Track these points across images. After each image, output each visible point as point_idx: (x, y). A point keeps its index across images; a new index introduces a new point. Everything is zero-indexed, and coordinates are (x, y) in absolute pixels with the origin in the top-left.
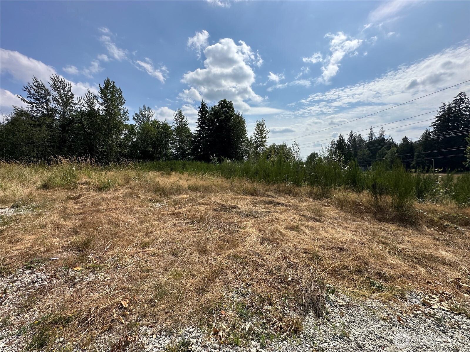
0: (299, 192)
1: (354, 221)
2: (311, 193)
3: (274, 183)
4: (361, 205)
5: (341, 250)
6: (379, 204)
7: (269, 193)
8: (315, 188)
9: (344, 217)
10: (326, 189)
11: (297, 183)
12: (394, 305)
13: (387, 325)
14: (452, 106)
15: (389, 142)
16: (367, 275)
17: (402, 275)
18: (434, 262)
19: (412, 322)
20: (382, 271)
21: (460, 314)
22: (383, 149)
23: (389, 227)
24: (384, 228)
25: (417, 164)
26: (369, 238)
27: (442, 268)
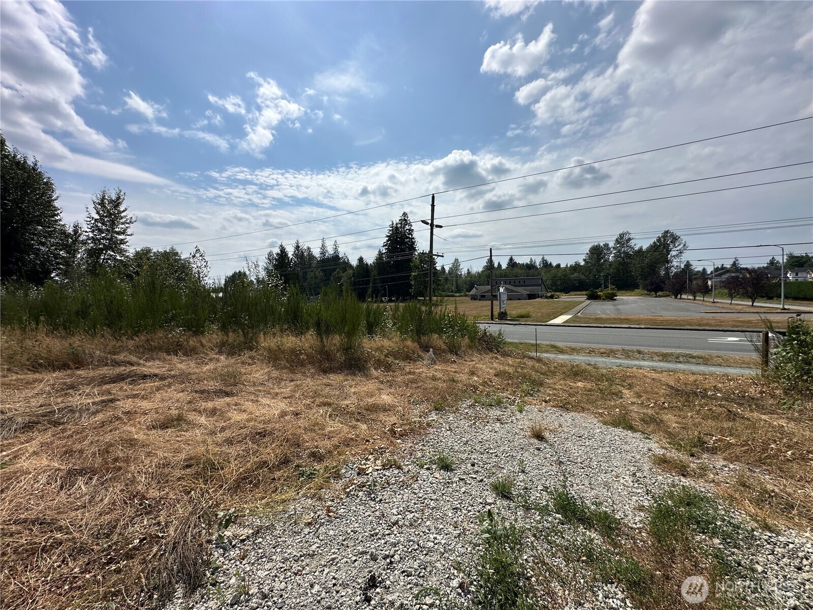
0: (198, 345)
1: (292, 381)
2: (223, 344)
3: (136, 334)
4: (302, 353)
5: (261, 436)
6: (326, 349)
7: (121, 357)
8: (231, 334)
9: (276, 378)
10: (251, 335)
11: (196, 328)
12: (326, 493)
13: (311, 531)
14: (399, 226)
15: (344, 261)
16: (297, 462)
17: (340, 443)
18: (376, 411)
19: (343, 507)
20: (317, 447)
21: (391, 467)
22: (339, 272)
23: (335, 379)
24: (330, 381)
25: (373, 292)
26: (308, 402)
27: (382, 416)
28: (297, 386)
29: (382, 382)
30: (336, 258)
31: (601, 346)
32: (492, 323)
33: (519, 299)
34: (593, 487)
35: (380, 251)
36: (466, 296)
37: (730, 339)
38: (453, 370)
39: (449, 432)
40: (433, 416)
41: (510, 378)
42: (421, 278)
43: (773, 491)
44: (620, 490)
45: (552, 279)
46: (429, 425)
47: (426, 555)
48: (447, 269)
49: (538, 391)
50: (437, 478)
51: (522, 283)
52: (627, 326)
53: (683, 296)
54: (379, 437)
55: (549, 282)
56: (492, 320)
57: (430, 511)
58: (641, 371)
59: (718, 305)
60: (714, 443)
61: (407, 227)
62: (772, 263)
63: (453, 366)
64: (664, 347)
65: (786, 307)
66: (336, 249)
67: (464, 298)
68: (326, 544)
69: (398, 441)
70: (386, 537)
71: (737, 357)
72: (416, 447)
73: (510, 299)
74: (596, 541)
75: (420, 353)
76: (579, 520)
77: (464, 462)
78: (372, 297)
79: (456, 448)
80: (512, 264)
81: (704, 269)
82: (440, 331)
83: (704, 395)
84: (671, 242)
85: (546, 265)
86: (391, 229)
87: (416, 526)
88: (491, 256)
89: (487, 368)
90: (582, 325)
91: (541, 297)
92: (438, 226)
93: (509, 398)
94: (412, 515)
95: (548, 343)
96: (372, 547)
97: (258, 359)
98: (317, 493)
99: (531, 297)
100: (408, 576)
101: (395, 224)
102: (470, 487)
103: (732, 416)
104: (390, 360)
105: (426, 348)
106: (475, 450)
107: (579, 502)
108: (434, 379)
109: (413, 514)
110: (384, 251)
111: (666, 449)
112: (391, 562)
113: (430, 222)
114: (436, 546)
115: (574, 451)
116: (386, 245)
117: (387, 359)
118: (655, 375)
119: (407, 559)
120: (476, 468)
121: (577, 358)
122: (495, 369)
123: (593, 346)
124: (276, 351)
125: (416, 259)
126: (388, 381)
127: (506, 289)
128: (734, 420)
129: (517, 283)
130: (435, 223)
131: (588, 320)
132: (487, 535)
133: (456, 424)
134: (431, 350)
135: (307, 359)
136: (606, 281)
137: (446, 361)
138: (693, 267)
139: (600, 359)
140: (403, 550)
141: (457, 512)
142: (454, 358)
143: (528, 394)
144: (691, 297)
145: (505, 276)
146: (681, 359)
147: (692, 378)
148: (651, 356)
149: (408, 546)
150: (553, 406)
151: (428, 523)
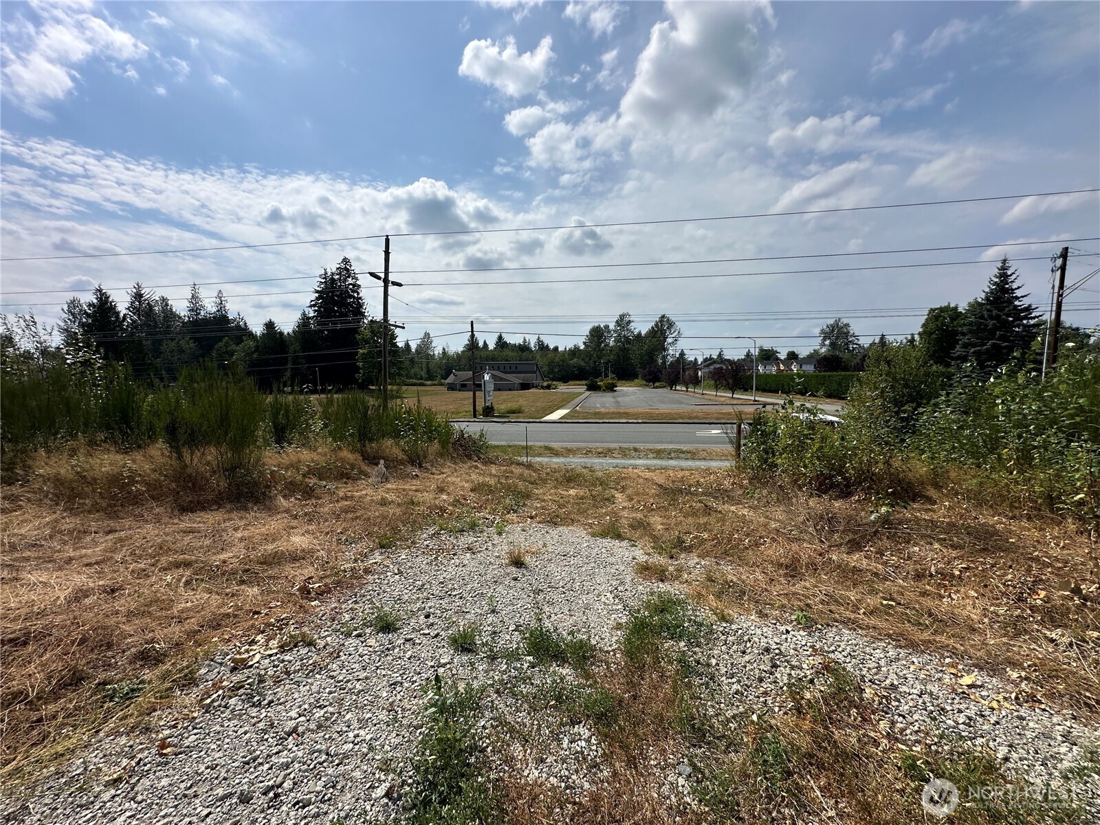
1: (110, 532)
4: (136, 482)
6: (189, 471)
12: (161, 719)
13: (119, 792)
14: (337, 277)
15: (238, 326)
16: (102, 676)
17: (202, 626)
18: (279, 564)
19: (195, 731)
20: (152, 641)
21: (296, 646)
22: (227, 342)
23: (207, 520)
24: (195, 525)
25: (293, 378)
26: (142, 566)
27: (289, 570)
28: (121, 540)
29: (295, 517)
30: (221, 320)
31: (598, 445)
32: (475, 421)
33: (510, 390)
34: (572, 613)
35: (304, 314)
36: (442, 385)
37: (714, 432)
38: (414, 488)
39: (397, 576)
40: (377, 557)
41: (491, 492)
42: (373, 358)
43: (732, 581)
44: (600, 611)
45: (549, 365)
46: (367, 571)
47: (338, 765)
48: (413, 346)
49: (524, 505)
50: (370, 646)
51: (513, 369)
52: (625, 421)
53: (678, 388)
54: (279, 603)
55: (545, 369)
56: (475, 416)
57: (354, 697)
58: (636, 471)
59: (706, 397)
60: (691, 541)
61: (350, 281)
62: (748, 355)
63: (414, 482)
64: (658, 442)
65: (757, 399)
66: (221, 305)
67: (439, 388)
68: (150, 805)
69: (313, 603)
70: (273, 758)
71: (719, 450)
72: (343, 607)
73: (497, 389)
74: (568, 678)
75: (365, 467)
76: (552, 657)
77: (413, 615)
78: (292, 386)
79: (406, 597)
80: (501, 343)
81: (696, 359)
82: (396, 435)
83: (689, 493)
84: (668, 328)
85: (542, 347)
86: (323, 281)
87: (327, 727)
88: (472, 331)
89: (461, 481)
90: (580, 421)
91: (536, 387)
92: (394, 284)
93: (487, 519)
94: (322, 712)
95: (541, 444)
96: (242, 783)
97: (29, 500)
98: (140, 722)
99: (525, 386)
100: (304, 807)
101: (329, 274)
102: (419, 648)
103: (708, 510)
104: (312, 481)
105: (373, 460)
106: (433, 595)
107: (554, 636)
108: (384, 503)
109: (325, 709)
110: (312, 314)
111: (649, 554)
112: (277, 796)
113: (382, 276)
114: (357, 747)
115: (556, 574)
116: (314, 306)
117: (307, 480)
118: (648, 475)
119: (305, 781)
120: (431, 620)
121: (572, 460)
122: (472, 482)
123: (590, 445)
124: (71, 481)
125: (365, 329)
126: (306, 514)
127: (493, 376)
128: (709, 514)
129: (507, 369)
130: (392, 278)
131: (586, 415)
132: (433, 709)
133: (409, 564)
134: (382, 462)
135: (148, 490)
136: (606, 369)
137: (405, 477)
138: (686, 357)
139: (597, 460)
140: (300, 771)
141: (395, 688)
142: (416, 471)
143: (510, 509)
144: (684, 389)
145: (493, 359)
146: (673, 455)
147: (680, 474)
148: (646, 454)
149: (309, 762)
150: (540, 523)
151: (349, 716)
